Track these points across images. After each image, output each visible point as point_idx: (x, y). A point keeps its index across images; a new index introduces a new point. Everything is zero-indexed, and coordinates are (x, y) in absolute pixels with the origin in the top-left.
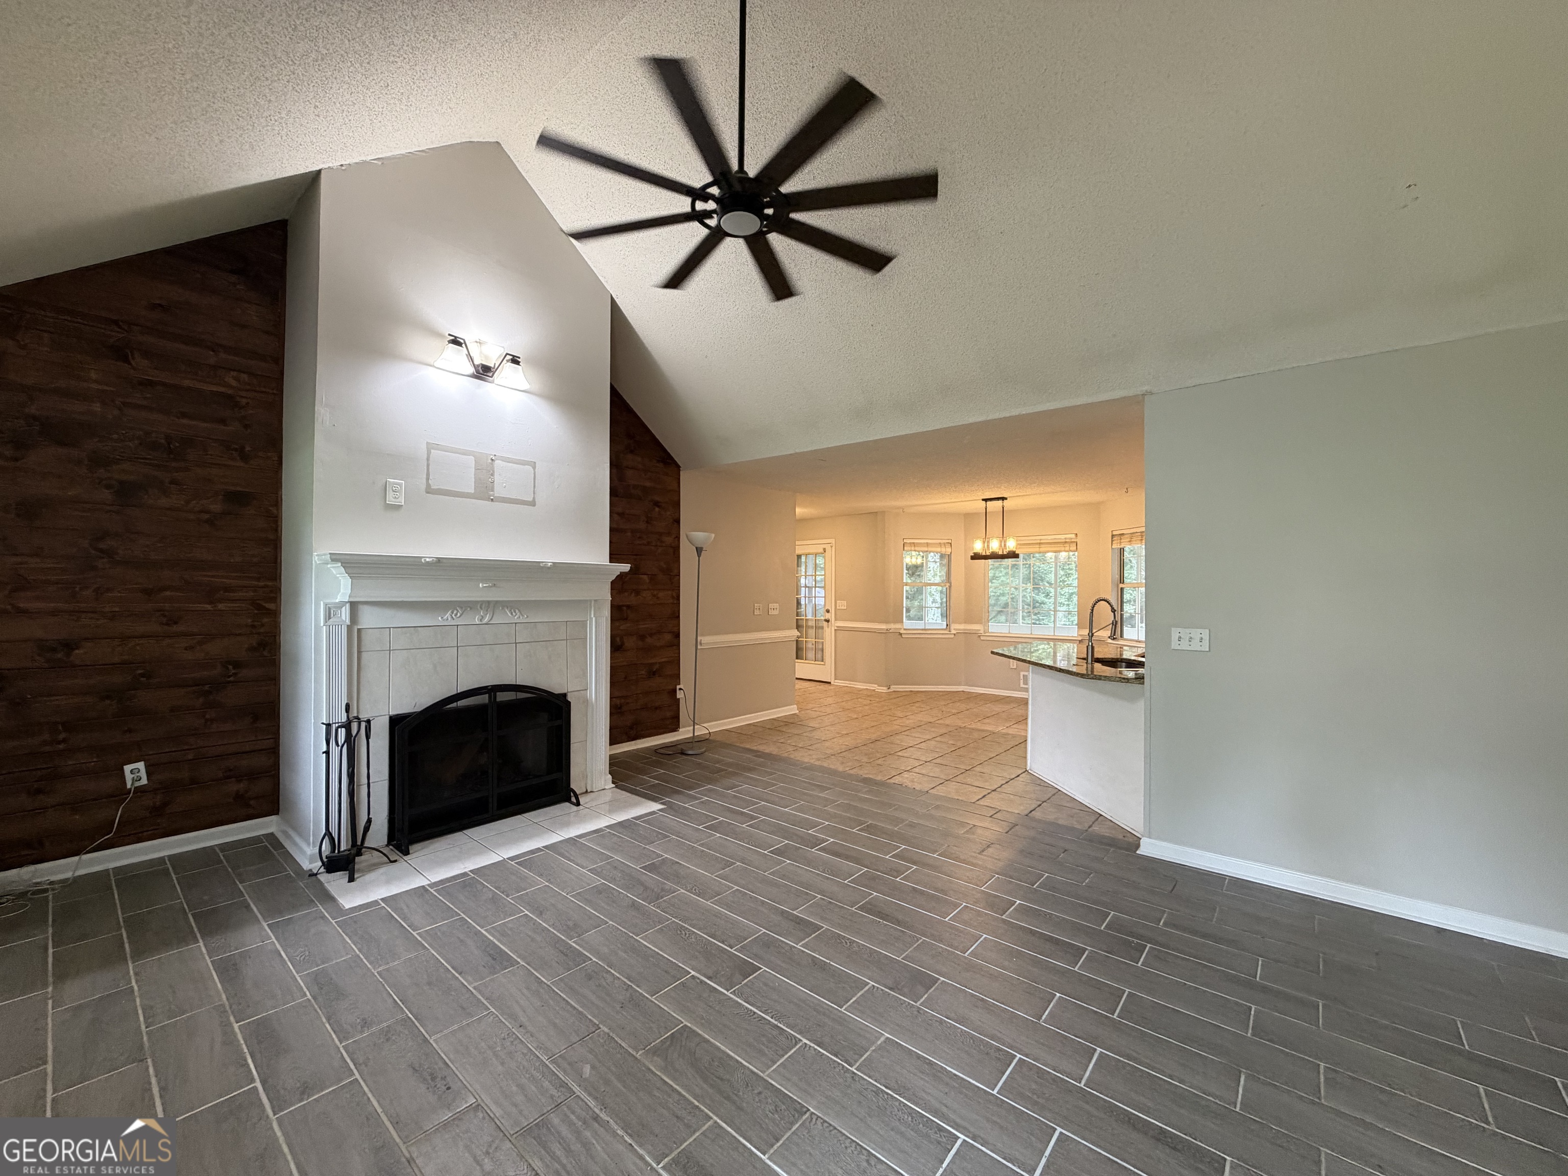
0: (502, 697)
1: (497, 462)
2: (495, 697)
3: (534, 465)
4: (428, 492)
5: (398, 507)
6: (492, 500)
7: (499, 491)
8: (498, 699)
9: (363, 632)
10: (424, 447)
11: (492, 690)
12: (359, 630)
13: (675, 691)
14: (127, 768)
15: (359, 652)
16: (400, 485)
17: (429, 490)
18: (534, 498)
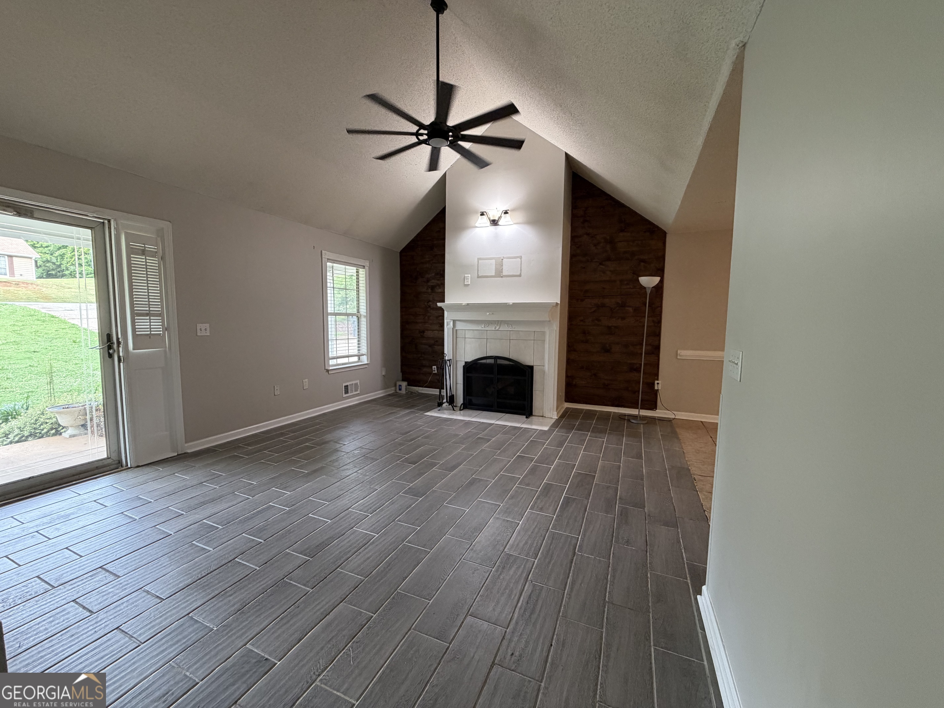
0: (500, 362)
1: (504, 260)
2: (497, 361)
3: (521, 257)
4: (478, 278)
5: (469, 285)
6: (502, 277)
7: (505, 273)
8: (498, 362)
9: (458, 331)
10: (476, 260)
11: (496, 358)
12: (456, 330)
13: (654, 384)
14: (433, 367)
15: (456, 338)
16: (469, 276)
17: (479, 277)
18: (521, 273)
